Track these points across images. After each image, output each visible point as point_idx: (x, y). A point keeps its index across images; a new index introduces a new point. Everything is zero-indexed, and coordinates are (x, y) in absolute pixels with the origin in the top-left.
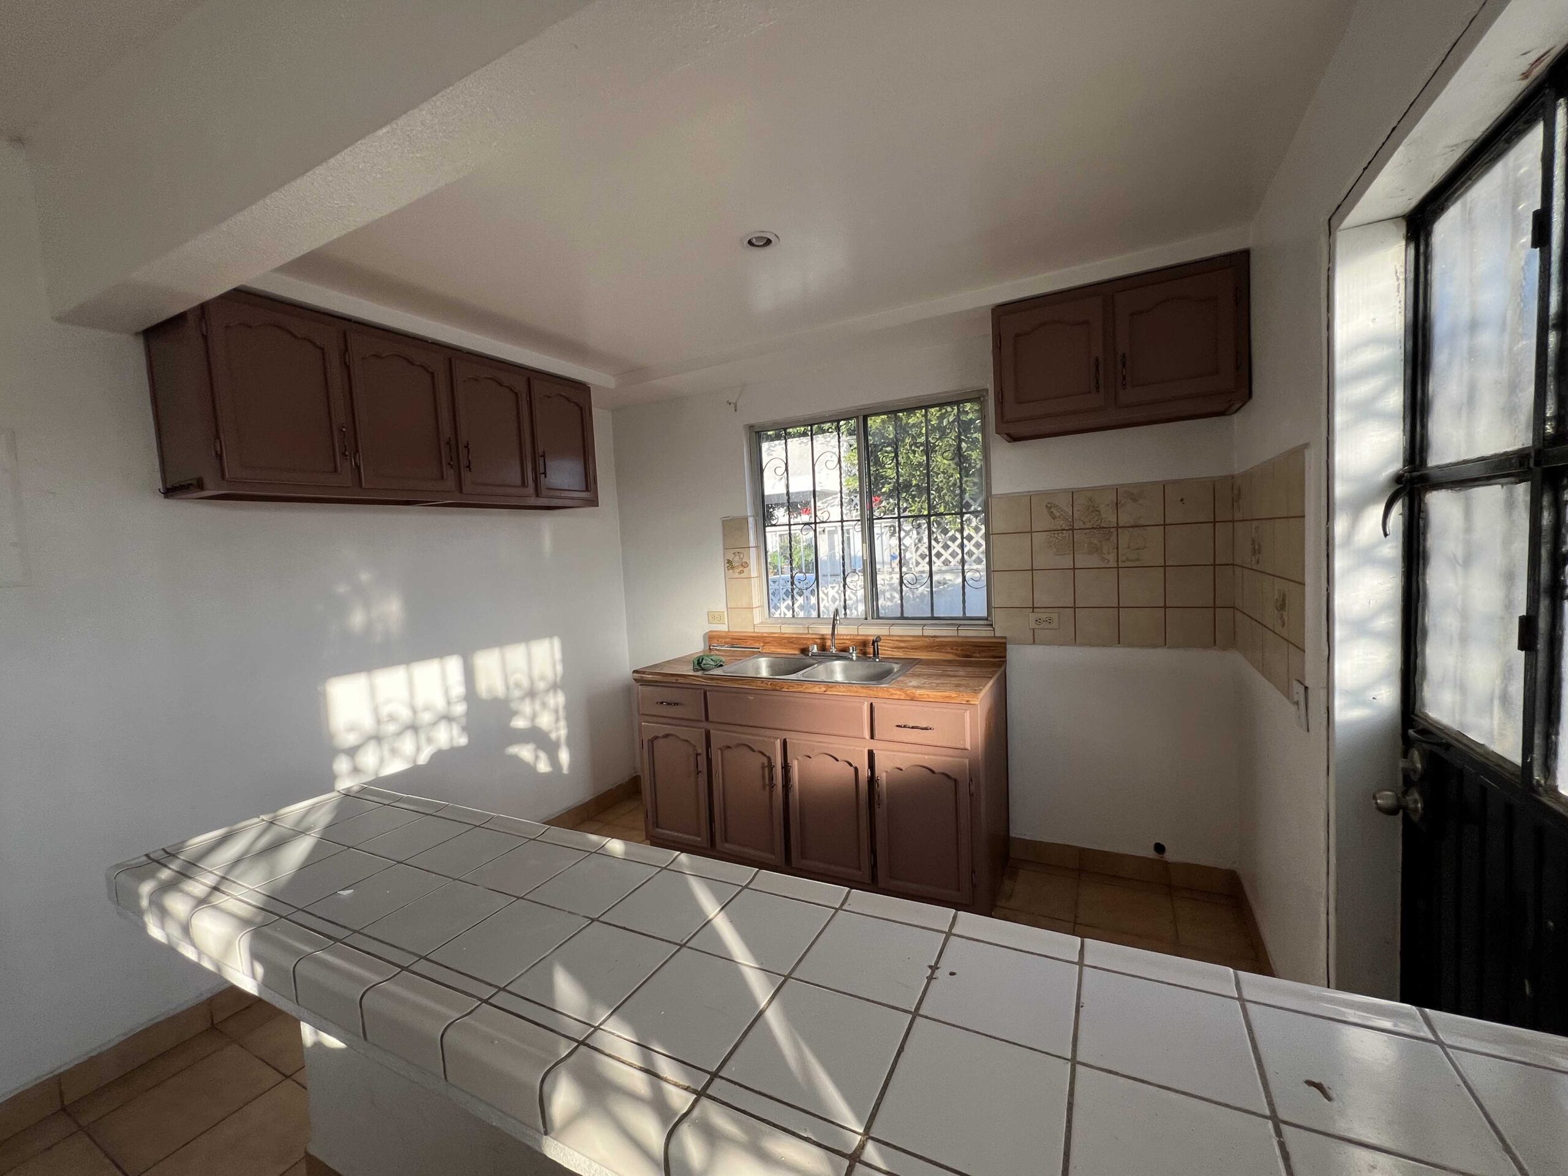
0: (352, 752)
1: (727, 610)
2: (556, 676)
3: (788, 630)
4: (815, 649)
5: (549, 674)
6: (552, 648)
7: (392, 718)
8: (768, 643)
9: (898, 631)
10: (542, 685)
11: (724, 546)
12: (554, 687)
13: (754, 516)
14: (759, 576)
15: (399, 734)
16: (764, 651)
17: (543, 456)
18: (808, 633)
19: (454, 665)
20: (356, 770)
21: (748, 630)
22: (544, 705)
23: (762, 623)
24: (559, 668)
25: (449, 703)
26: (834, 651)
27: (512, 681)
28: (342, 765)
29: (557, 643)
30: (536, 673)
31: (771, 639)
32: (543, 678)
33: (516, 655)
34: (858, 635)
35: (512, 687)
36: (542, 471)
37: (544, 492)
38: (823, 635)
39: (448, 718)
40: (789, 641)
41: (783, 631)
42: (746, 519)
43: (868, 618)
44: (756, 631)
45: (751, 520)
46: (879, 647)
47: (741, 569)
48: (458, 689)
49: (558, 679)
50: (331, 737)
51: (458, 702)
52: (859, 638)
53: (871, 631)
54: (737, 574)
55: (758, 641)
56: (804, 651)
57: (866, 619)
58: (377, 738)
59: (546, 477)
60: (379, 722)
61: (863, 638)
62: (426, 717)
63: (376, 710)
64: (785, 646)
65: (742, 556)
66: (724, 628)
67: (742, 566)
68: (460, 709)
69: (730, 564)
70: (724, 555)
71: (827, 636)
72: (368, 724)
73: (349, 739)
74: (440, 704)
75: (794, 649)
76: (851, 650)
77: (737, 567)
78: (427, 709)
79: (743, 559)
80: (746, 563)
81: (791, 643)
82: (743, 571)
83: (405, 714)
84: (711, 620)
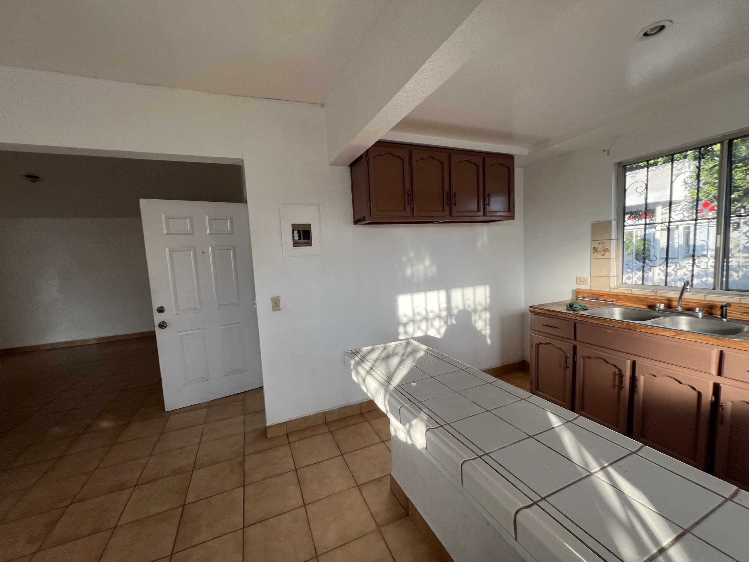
0: (405, 325)
1: (591, 278)
2: (486, 304)
3: (638, 292)
4: (662, 306)
5: (483, 303)
6: (485, 290)
7: (419, 314)
8: (620, 299)
10: (479, 308)
11: (592, 238)
12: (485, 309)
13: (616, 220)
14: (617, 257)
15: (421, 321)
16: (618, 304)
17: (489, 195)
18: (656, 296)
19: (443, 294)
20: (406, 332)
21: (605, 289)
22: (480, 317)
23: (616, 286)
24: (488, 300)
25: (440, 311)
26: (680, 309)
27: (466, 305)
28: (401, 330)
29: (488, 288)
30: (477, 301)
31: (624, 297)
32: (480, 304)
33: (469, 292)
34: (705, 301)
36: (487, 203)
37: (488, 214)
38: (669, 298)
39: (439, 317)
40: (639, 299)
41: (633, 293)
42: (610, 222)
43: (717, 289)
44: (611, 291)
45: (614, 223)
46: (728, 311)
47: (603, 253)
48: (444, 305)
49: (487, 306)
50: (398, 318)
51: (443, 310)
52: (706, 302)
53: (720, 299)
54: (600, 255)
55: (612, 297)
56: (652, 307)
57: (714, 289)
58: (413, 321)
59: (489, 206)
60: (414, 314)
61: (709, 303)
62: (431, 315)
63: (413, 309)
64: (635, 302)
65: (604, 245)
66: (588, 288)
67: (604, 251)
68: (444, 314)
69: (595, 250)
70: (591, 244)
71: (674, 299)
72: (410, 315)
73: (404, 320)
74: (437, 311)
75: (643, 305)
76: (697, 310)
77: (600, 252)
78: (432, 311)
79: (605, 246)
80: (608, 249)
81: (640, 300)
82: (605, 254)
83: (423, 313)
84: (578, 283)
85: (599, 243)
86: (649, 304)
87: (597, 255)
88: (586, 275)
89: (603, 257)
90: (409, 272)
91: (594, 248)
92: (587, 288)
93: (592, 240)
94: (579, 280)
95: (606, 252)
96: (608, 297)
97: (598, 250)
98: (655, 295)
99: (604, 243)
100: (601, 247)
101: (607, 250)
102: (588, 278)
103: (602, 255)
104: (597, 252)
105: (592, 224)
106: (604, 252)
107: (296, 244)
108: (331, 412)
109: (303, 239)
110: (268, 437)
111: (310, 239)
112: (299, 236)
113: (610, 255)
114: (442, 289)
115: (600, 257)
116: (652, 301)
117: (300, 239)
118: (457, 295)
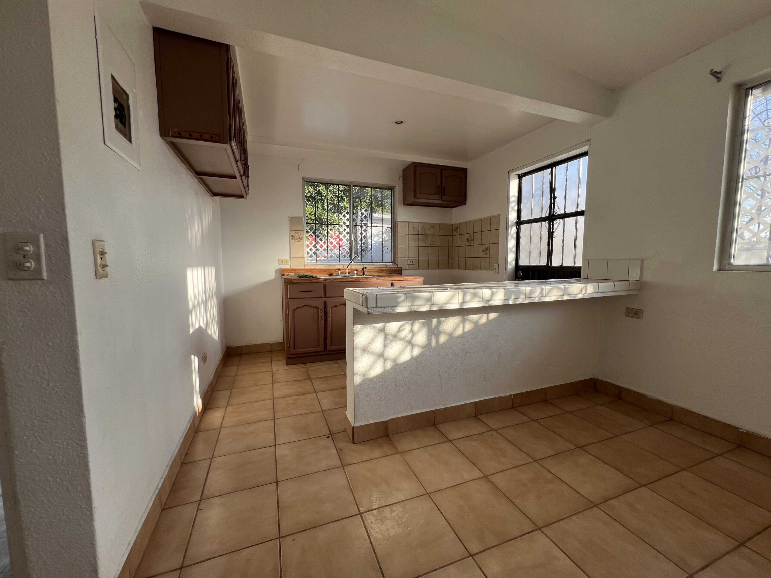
1: (290, 259)
4: (340, 273)
44: (306, 267)
56: (331, 275)
67: (300, 238)
70: (290, 233)
75: (326, 274)
79: (300, 235)
84: (280, 263)
85: (296, 233)
86: (330, 273)
87: (295, 241)
88: (287, 257)
89: (299, 243)
91: (292, 236)
92: (288, 267)
93: (291, 230)
94: (280, 262)
95: (301, 239)
96: (305, 272)
97: (296, 238)
99: (300, 233)
100: (297, 235)
101: (301, 238)
102: (288, 259)
103: (298, 242)
104: (294, 239)
105: (290, 218)
106: (299, 240)
113: (303, 242)
115: (296, 243)
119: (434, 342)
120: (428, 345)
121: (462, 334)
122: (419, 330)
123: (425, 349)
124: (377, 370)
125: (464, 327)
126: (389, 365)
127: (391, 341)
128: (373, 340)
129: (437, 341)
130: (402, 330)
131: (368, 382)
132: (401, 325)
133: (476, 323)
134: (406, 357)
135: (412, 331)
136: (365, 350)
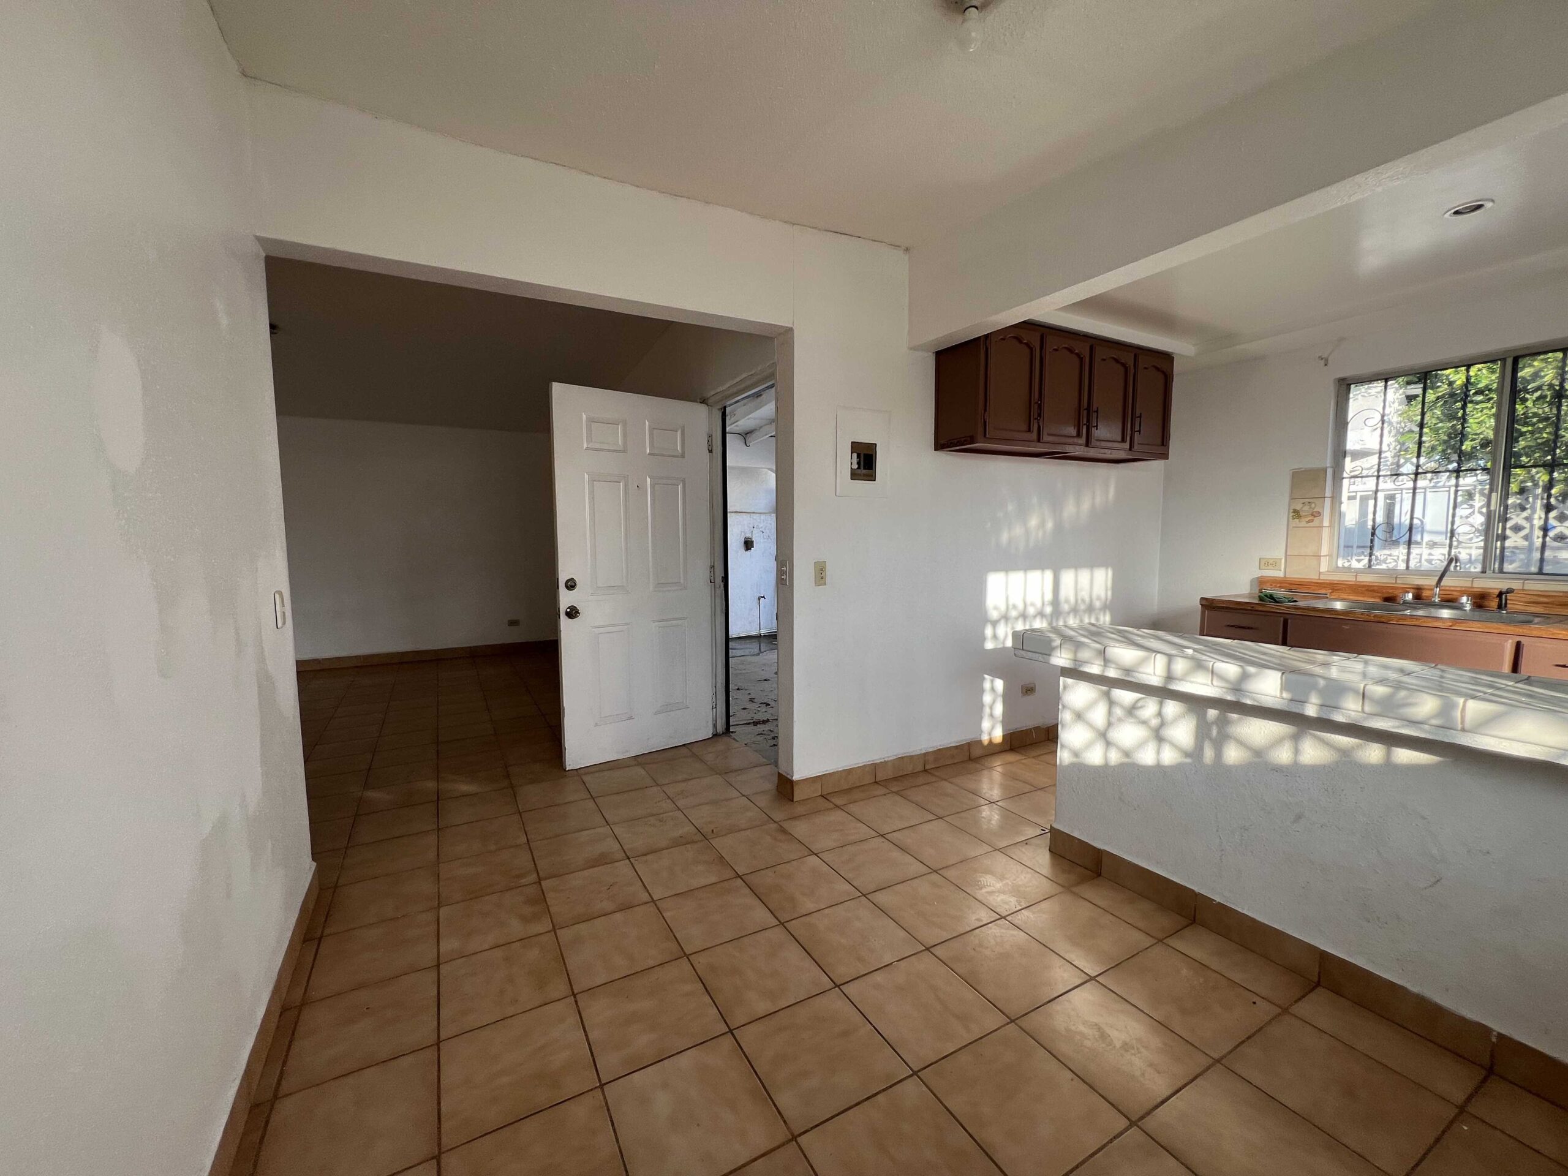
0: (995, 624)
1: (1286, 558)
2: (1107, 599)
3: (1366, 579)
4: (1409, 597)
5: (1103, 597)
6: (1107, 574)
7: (1014, 606)
8: (1337, 590)
9: (1537, 586)
10: (1097, 604)
11: (1291, 495)
12: (1105, 607)
13: (1333, 467)
14: (1331, 526)
15: (1018, 619)
16: (1332, 597)
17: (1140, 417)
18: (1396, 583)
19: (1049, 575)
20: (995, 637)
21: (1312, 576)
23: (1328, 571)
24: (1110, 593)
25: (1043, 604)
26: (1437, 600)
27: (1079, 598)
28: (989, 631)
29: (1110, 572)
30: (1094, 596)
31: (1343, 586)
32: (1099, 598)
33: (1084, 575)
34: (1472, 587)
35: (1079, 601)
36: (1137, 429)
37: (1135, 448)
38: (1418, 585)
39: (1041, 614)
40: (1369, 589)
41: (1355, 580)
42: (1325, 470)
43: (1487, 572)
44: (1321, 578)
45: (1329, 472)
46: (1508, 602)
47: (1309, 519)
48: (1049, 596)
49: (1108, 603)
50: (986, 612)
51: (1048, 604)
52: (1475, 590)
53: (1494, 584)
54: (1305, 523)
55: (1325, 587)
56: (1390, 599)
57: (1484, 572)
58: (1006, 618)
59: (1140, 434)
60: (1007, 607)
61: (1479, 590)
62: (1031, 611)
63: (1007, 599)
64: (1362, 594)
65: (1313, 505)
66: (1279, 574)
67: (1312, 515)
68: (1048, 610)
69: (1297, 514)
70: (1289, 506)
71: (1426, 587)
72: (1003, 608)
73: (994, 615)
74: (1039, 604)
75: (1374, 597)
76: (1464, 599)
77: (1305, 516)
78: (1032, 604)
79: (1314, 509)
80: (1319, 512)
81: (1371, 591)
82: (1312, 521)
83: (1021, 606)
84: (1263, 566)
85: (1303, 503)
86: (1386, 594)
87: (1299, 521)
88: (1279, 553)
89: (1311, 524)
90: (1005, 537)
91: (1295, 511)
93: (1293, 498)
94: (1264, 563)
95: (1315, 517)
96: (1317, 588)
97: (1302, 514)
98: (1394, 582)
99: (1314, 503)
100: (1306, 508)
101: (1317, 514)
102: (1281, 559)
103: (1309, 522)
104: (1299, 517)
105: (1293, 473)
106: (1311, 517)
107: (854, 476)
108: (884, 764)
109: (864, 469)
110: (795, 800)
111: (872, 469)
112: (859, 463)
113: (1322, 521)
114: (1048, 568)
115: (1303, 524)
116: (1391, 591)
117: (859, 468)
118: (1068, 577)
119: (1209, 754)
120: (1195, 754)
121: (1287, 767)
122: (1176, 719)
123: (1188, 760)
124: (1095, 757)
125: (1297, 752)
126: (1114, 757)
127: (1120, 720)
128: (1092, 705)
129: (1219, 754)
130: (1141, 707)
131: (1080, 769)
132: (1138, 698)
133: (1344, 752)
134: (1147, 757)
135: (1160, 714)
136: (1079, 716)
